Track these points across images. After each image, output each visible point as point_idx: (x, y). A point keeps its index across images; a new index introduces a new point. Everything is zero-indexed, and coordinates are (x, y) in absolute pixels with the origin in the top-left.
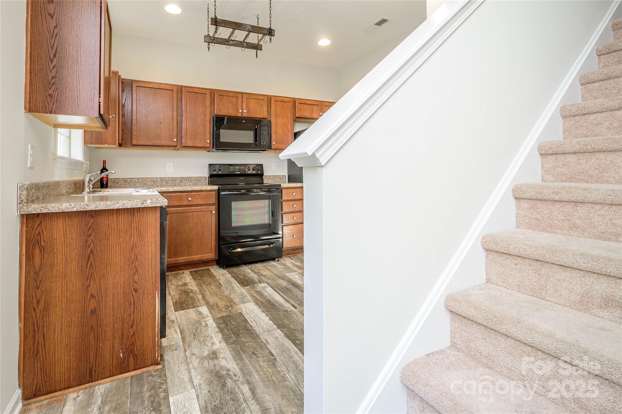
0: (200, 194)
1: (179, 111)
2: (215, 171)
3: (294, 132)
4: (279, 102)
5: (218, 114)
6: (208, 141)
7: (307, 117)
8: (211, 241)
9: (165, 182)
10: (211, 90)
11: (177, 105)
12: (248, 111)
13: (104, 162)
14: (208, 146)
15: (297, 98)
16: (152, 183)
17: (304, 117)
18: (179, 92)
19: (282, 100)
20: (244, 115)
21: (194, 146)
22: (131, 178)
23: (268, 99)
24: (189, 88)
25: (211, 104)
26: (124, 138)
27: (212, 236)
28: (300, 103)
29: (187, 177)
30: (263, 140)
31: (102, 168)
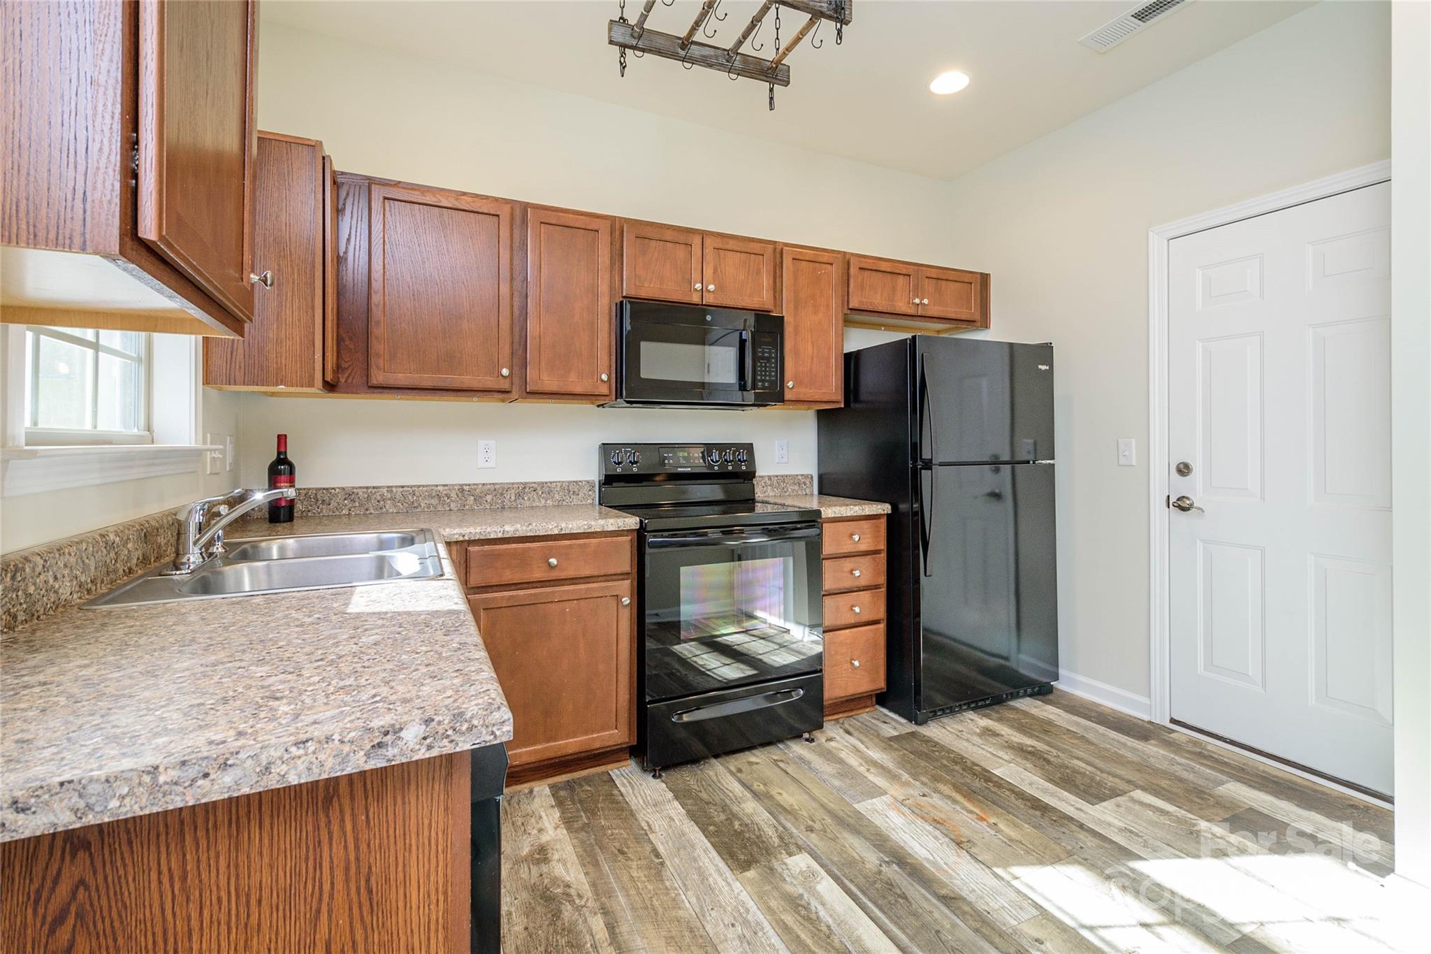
0: (585, 544)
1: (517, 283)
2: (619, 463)
3: (845, 352)
4: (804, 263)
5: (633, 293)
6: (604, 377)
7: (880, 309)
8: (620, 693)
9: (472, 498)
10: (612, 219)
11: (512, 264)
12: (720, 287)
13: (282, 439)
14: (604, 390)
15: (852, 254)
16: (435, 501)
17: (871, 308)
18: (518, 221)
19: (814, 258)
20: (709, 299)
21: (563, 390)
22: (368, 488)
23: (775, 250)
24: (550, 213)
25: (612, 264)
26: (344, 365)
27: (620, 676)
28: (860, 268)
29: (539, 483)
30: (761, 375)
31: (274, 457)
